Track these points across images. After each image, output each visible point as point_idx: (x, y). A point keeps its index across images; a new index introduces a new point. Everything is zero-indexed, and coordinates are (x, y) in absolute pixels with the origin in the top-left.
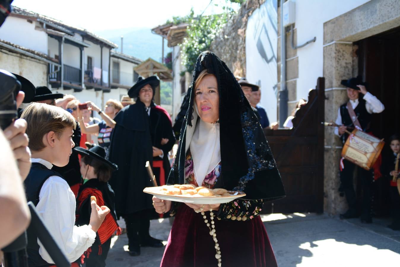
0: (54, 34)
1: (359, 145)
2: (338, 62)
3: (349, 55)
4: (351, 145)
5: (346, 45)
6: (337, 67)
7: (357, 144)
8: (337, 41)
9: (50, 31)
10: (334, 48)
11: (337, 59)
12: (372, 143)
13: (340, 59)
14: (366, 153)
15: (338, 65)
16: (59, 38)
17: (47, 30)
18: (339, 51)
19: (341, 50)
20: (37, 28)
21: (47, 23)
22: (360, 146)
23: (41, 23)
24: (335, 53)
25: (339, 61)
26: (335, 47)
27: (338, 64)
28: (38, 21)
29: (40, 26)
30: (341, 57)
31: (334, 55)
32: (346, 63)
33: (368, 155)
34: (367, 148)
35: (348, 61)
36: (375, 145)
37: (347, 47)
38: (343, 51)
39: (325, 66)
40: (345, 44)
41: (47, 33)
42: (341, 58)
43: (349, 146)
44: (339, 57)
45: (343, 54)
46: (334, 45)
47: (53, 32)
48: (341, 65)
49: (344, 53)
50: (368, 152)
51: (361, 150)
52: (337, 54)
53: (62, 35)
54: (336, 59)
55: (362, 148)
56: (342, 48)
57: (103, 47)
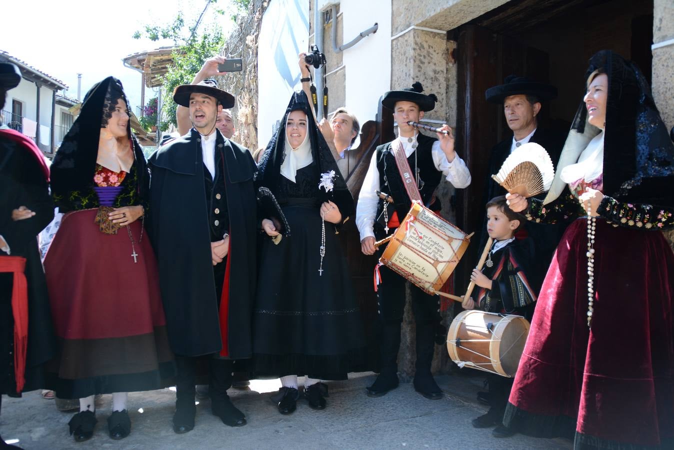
1: (425, 242)
2: (419, 67)
3: (440, 55)
4: (406, 241)
5: (435, 35)
6: (417, 77)
7: (421, 240)
8: (417, 25)
10: (411, 40)
11: (418, 62)
12: (450, 240)
13: (423, 63)
14: (436, 263)
15: (419, 74)
18: (422, 47)
19: (426, 46)
22: (425, 245)
24: (414, 49)
25: (421, 65)
26: (414, 37)
27: (419, 71)
30: (425, 57)
31: (411, 53)
32: (435, 72)
33: (441, 267)
34: (439, 250)
35: (438, 69)
36: (457, 244)
37: (437, 39)
38: (429, 46)
39: (395, 78)
40: (432, 32)
42: (426, 61)
43: (402, 243)
44: (422, 58)
45: (428, 52)
46: (412, 34)
48: (425, 74)
49: (431, 50)
50: (440, 259)
51: (427, 254)
52: (418, 51)
54: (415, 61)
55: (429, 251)
56: (427, 42)
57: (41, 86)
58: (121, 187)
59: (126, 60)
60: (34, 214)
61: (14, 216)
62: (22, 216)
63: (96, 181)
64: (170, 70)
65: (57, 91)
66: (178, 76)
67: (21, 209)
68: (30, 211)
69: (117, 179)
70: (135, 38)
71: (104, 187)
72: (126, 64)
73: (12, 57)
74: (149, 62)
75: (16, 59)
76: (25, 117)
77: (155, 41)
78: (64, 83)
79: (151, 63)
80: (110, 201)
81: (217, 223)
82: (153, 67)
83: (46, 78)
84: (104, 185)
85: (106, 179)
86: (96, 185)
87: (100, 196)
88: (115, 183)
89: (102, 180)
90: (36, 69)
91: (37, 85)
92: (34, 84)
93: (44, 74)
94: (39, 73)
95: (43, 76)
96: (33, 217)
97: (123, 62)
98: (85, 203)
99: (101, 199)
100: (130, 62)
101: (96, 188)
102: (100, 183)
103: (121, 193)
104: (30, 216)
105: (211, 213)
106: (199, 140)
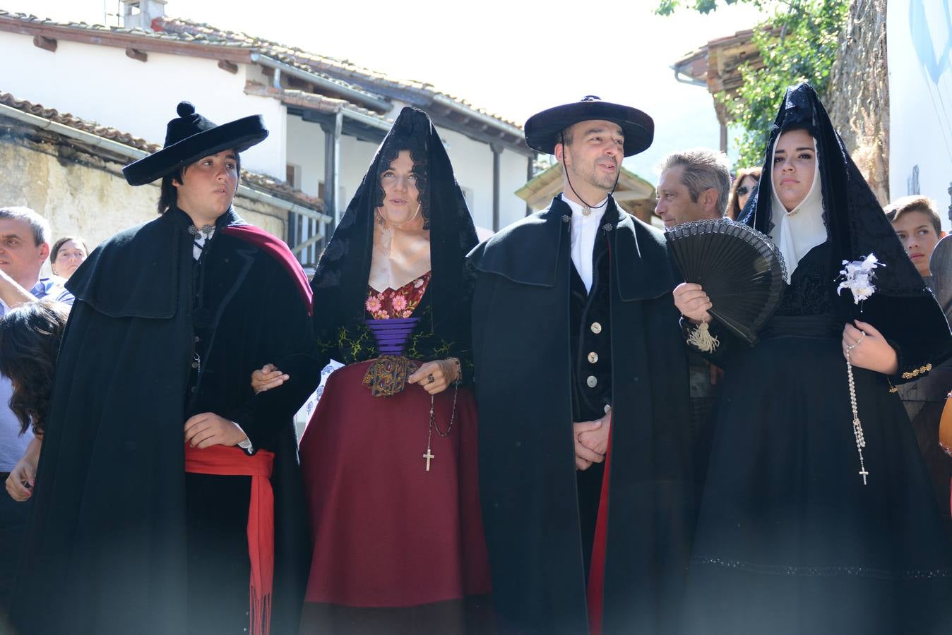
0: (306, 104)
9: (295, 95)
16: (325, 119)
17: (283, 93)
20: (251, 85)
21: (287, 68)
23: (268, 71)
28: (254, 63)
29: (263, 79)
41: (283, 103)
47: (303, 98)
53: (335, 105)
57: (501, 149)
58: (415, 319)
59: (680, 67)
60: (286, 377)
61: (255, 383)
62: (267, 381)
63: (369, 308)
64: (750, 78)
65: (536, 158)
66: (769, 89)
67: (266, 369)
68: (280, 373)
69: (405, 303)
70: (661, 13)
71: (385, 320)
72: (681, 76)
73: (438, 93)
74: (716, 64)
75: (448, 96)
77: (707, 12)
79: (720, 67)
80: (397, 345)
81: (592, 381)
82: (726, 76)
84: (384, 315)
85: (386, 304)
86: (369, 315)
87: (378, 337)
88: (402, 311)
89: (379, 306)
90: (490, 113)
91: (493, 149)
92: (486, 149)
93: (506, 122)
94: (495, 123)
95: (504, 126)
96: (285, 382)
97: (674, 72)
98: (356, 350)
99: (381, 343)
100: (690, 69)
101: (371, 321)
102: (377, 312)
103: (415, 330)
104: (280, 382)
105: (580, 360)
106: (566, 218)
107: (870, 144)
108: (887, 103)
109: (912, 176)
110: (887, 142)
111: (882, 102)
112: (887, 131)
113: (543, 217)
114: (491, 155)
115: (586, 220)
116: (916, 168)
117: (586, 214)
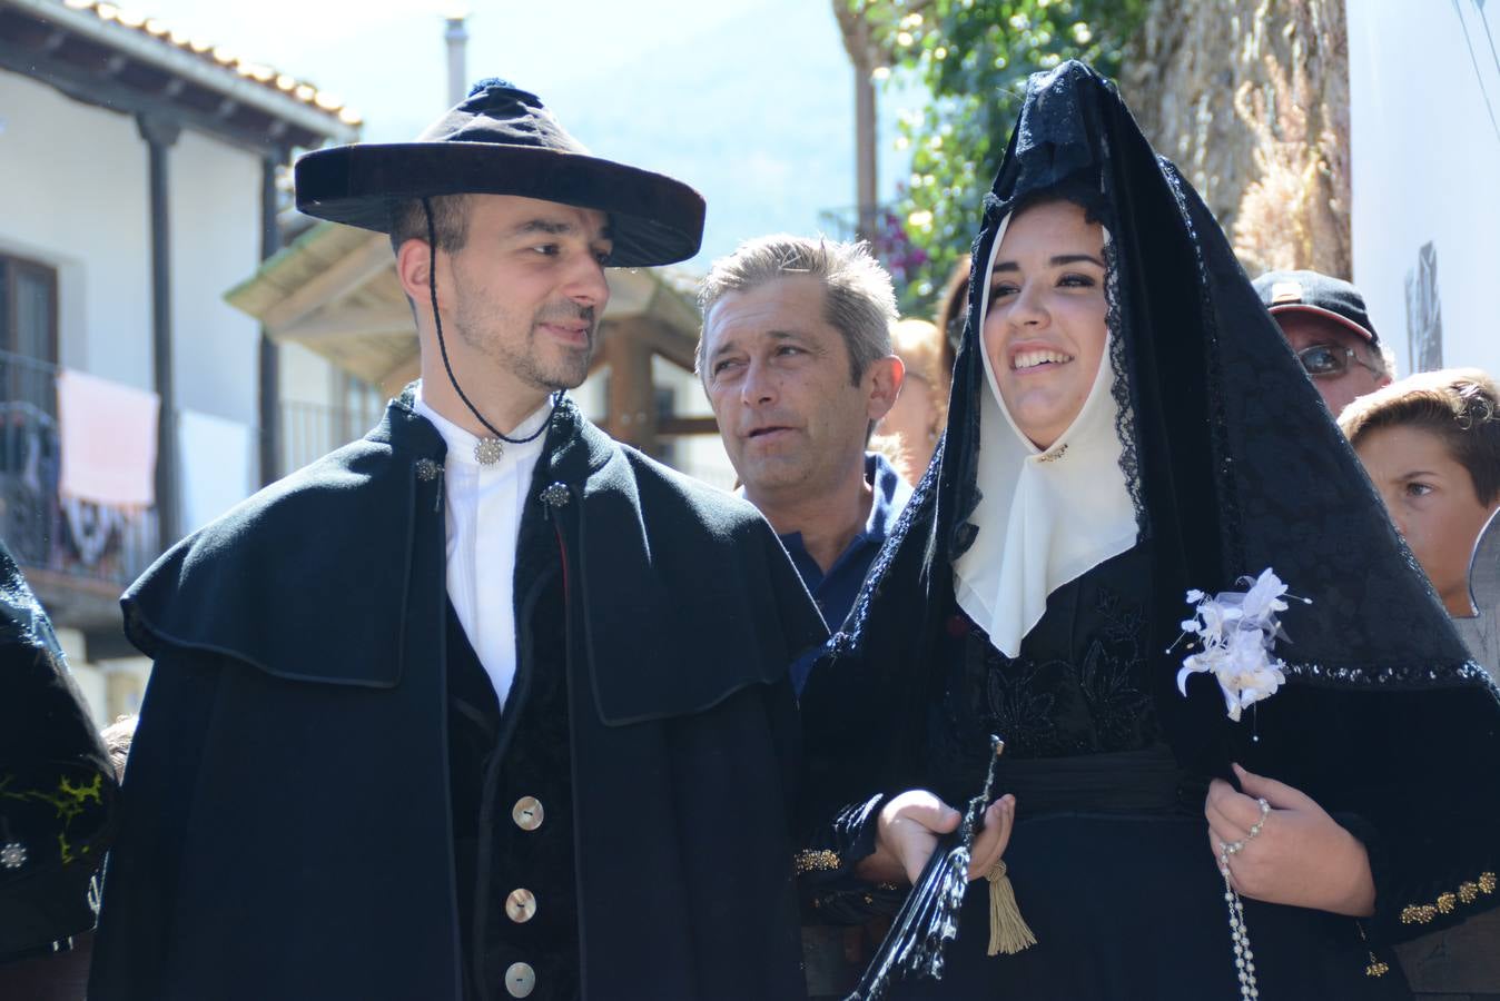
57: (172, 136)
76: (82, 367)
78: (325, 101)
81: (520, 978)
83: (202, 72)
91: (145, 133)
92: (123, 131)
93: (187, 49)
94: (149, 50)
95: (179, 62)
106: (426, 467)
107: (1296, 166)
108: (1340, 47)
109: (1416, 277)
110: (1344, 165)
111: (1325, 42)
112: (1343, 130)
113: (357, 464)
114: (139, 153)
115: (487, 477)
116: (1427, 251)
117: (488, 458)
